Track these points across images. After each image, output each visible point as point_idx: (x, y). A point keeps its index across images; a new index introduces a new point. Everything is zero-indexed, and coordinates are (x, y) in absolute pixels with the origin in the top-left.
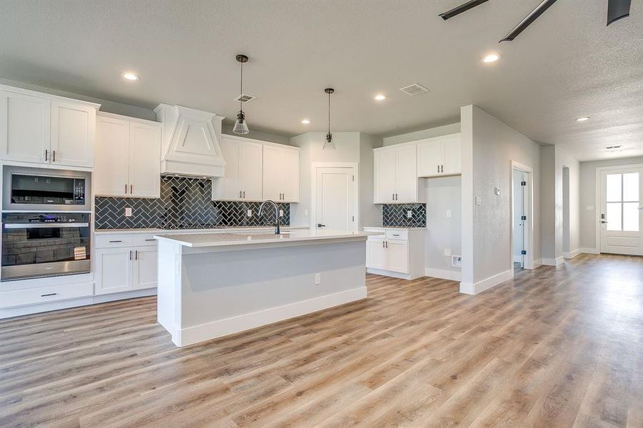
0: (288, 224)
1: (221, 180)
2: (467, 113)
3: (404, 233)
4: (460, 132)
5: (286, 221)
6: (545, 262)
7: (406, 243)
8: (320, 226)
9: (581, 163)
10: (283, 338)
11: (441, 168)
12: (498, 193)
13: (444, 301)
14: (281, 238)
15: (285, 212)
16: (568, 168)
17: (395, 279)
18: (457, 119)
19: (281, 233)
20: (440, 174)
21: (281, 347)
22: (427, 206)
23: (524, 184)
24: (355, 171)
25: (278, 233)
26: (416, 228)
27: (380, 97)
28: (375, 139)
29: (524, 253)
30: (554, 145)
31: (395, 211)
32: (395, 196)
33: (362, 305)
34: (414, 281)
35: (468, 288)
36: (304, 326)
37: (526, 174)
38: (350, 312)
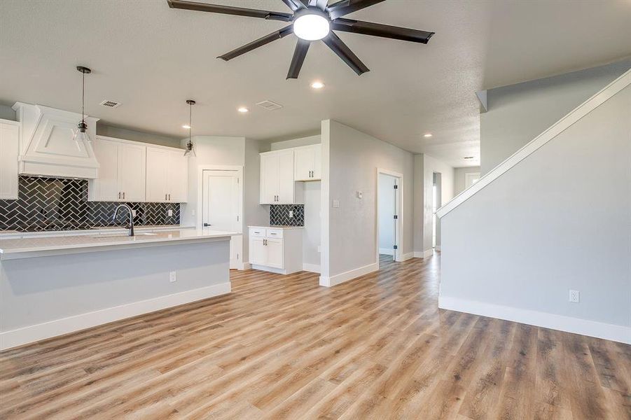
0: (179, 223)
1: (95, 181)
2: (326, 125)
3: (279, 231)
4: (320, 142)
5: (176, 220)
6: (416, 255)
7: (281, 241)
8: (206, 225)
9: (456, 169)
10: (118, 333)
11: (312, 174)
12: (361, 196)
13: (300, 292)
14: (134, 240)
15: (174, 212)
16: (440, 174)
17: (273, 274)
18: (317, 131)
19: (135, 234)
20: (311, 179)
21: (107, 342)
22: (305, 207)
23: (396, 187)
24: (240, 174)
25: (132, 234)
26: (296, 227)
27: (243, 110)
28: (264, 144)
29: (396, 247)
30: (422, 155)
31: (279, 211)
32: (276, 198)
33: (220, 299)
34: (288, 275)
35: (325, 281)
36: (146, 321)
37: (397, 179)
38: (202, 307)
